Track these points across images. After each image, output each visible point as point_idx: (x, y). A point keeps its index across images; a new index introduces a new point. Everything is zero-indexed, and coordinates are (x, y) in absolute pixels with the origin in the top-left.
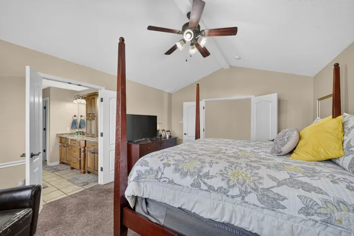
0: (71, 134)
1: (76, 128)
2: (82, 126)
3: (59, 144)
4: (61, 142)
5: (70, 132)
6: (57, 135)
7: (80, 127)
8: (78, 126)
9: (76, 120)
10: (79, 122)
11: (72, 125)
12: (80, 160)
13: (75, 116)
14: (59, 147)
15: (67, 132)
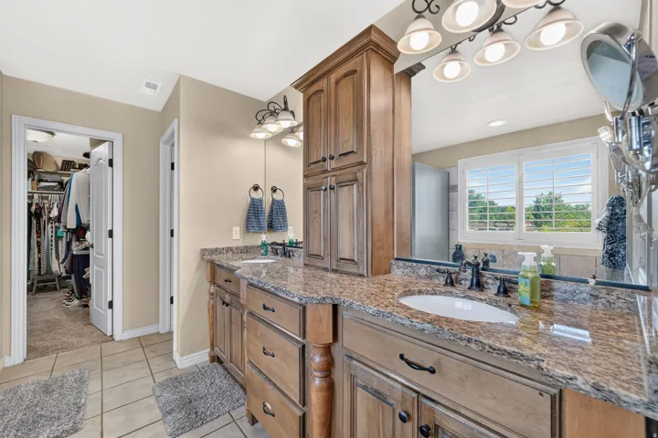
0: (246, 251)
1: (260, 230)
2: (276, 224)
3: (207, 287)
4: (213, 281)
5: (240, 244)
6: (204, 252)
7: (271, 227)
8: (265, 224)
9: (261, 201)
10: (267, 207)
11: (248, 219)
12: (303, 420)
13: (256, 188)
14: (207, 297)
15: (234, 245)
